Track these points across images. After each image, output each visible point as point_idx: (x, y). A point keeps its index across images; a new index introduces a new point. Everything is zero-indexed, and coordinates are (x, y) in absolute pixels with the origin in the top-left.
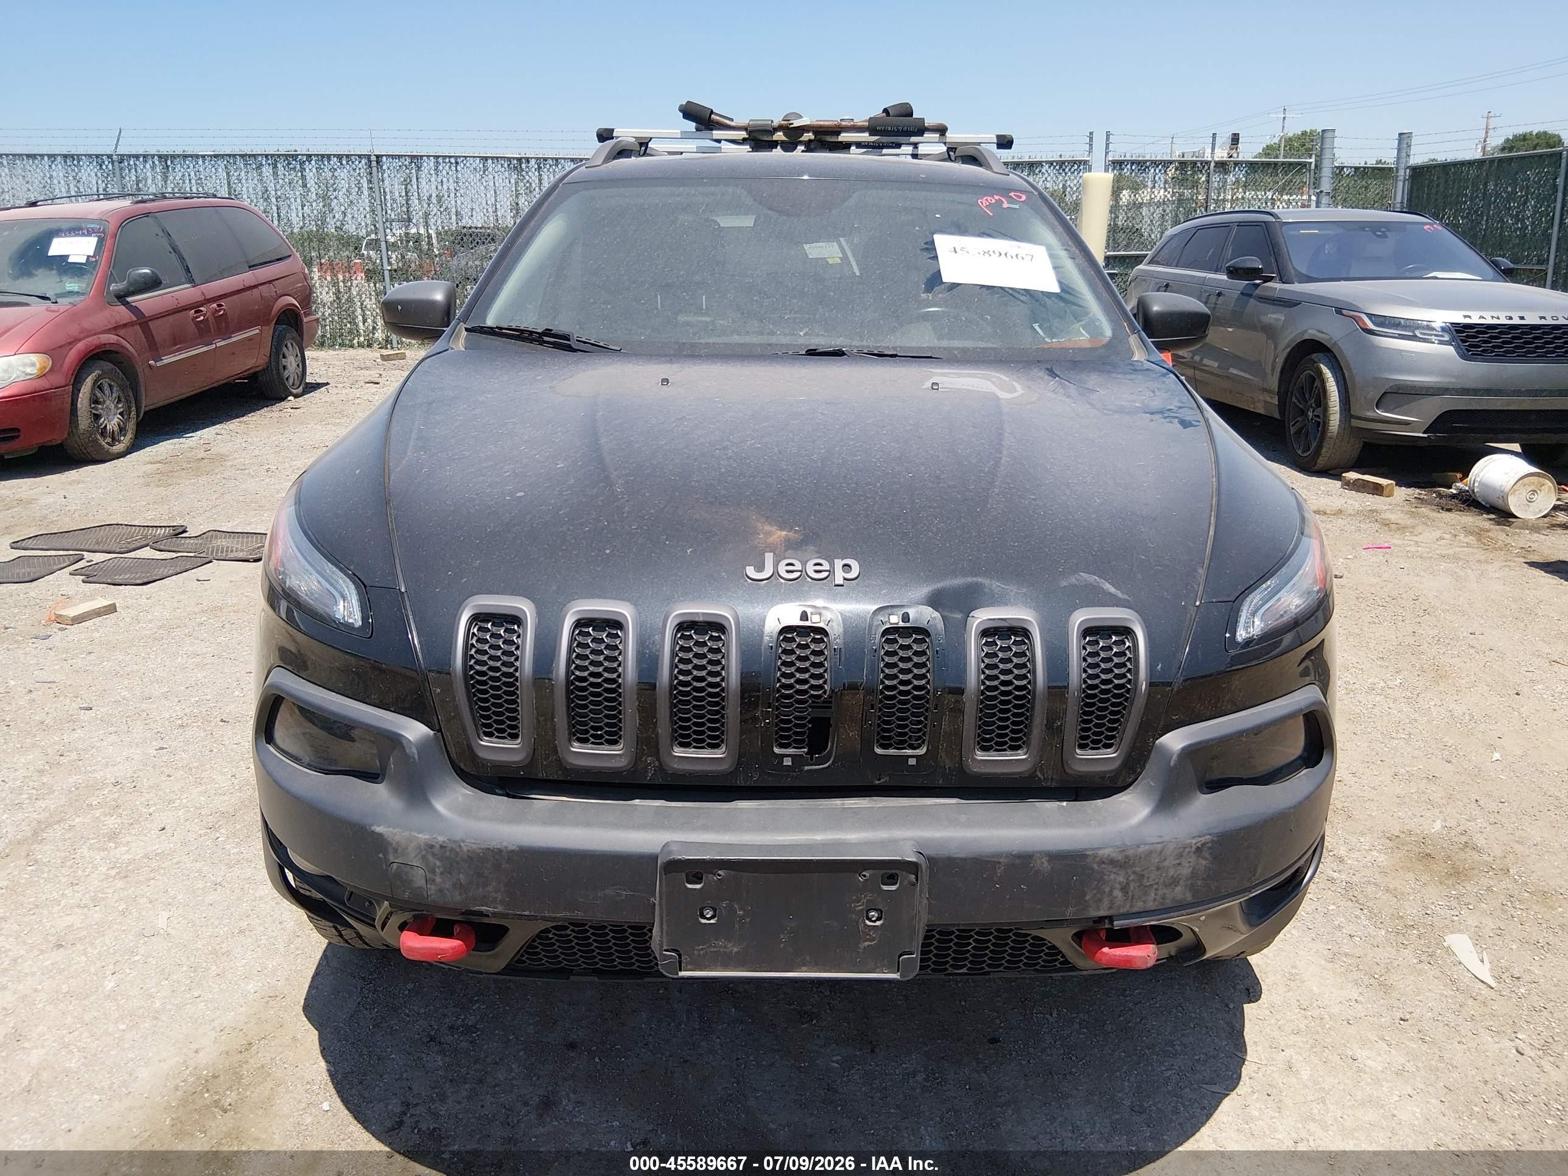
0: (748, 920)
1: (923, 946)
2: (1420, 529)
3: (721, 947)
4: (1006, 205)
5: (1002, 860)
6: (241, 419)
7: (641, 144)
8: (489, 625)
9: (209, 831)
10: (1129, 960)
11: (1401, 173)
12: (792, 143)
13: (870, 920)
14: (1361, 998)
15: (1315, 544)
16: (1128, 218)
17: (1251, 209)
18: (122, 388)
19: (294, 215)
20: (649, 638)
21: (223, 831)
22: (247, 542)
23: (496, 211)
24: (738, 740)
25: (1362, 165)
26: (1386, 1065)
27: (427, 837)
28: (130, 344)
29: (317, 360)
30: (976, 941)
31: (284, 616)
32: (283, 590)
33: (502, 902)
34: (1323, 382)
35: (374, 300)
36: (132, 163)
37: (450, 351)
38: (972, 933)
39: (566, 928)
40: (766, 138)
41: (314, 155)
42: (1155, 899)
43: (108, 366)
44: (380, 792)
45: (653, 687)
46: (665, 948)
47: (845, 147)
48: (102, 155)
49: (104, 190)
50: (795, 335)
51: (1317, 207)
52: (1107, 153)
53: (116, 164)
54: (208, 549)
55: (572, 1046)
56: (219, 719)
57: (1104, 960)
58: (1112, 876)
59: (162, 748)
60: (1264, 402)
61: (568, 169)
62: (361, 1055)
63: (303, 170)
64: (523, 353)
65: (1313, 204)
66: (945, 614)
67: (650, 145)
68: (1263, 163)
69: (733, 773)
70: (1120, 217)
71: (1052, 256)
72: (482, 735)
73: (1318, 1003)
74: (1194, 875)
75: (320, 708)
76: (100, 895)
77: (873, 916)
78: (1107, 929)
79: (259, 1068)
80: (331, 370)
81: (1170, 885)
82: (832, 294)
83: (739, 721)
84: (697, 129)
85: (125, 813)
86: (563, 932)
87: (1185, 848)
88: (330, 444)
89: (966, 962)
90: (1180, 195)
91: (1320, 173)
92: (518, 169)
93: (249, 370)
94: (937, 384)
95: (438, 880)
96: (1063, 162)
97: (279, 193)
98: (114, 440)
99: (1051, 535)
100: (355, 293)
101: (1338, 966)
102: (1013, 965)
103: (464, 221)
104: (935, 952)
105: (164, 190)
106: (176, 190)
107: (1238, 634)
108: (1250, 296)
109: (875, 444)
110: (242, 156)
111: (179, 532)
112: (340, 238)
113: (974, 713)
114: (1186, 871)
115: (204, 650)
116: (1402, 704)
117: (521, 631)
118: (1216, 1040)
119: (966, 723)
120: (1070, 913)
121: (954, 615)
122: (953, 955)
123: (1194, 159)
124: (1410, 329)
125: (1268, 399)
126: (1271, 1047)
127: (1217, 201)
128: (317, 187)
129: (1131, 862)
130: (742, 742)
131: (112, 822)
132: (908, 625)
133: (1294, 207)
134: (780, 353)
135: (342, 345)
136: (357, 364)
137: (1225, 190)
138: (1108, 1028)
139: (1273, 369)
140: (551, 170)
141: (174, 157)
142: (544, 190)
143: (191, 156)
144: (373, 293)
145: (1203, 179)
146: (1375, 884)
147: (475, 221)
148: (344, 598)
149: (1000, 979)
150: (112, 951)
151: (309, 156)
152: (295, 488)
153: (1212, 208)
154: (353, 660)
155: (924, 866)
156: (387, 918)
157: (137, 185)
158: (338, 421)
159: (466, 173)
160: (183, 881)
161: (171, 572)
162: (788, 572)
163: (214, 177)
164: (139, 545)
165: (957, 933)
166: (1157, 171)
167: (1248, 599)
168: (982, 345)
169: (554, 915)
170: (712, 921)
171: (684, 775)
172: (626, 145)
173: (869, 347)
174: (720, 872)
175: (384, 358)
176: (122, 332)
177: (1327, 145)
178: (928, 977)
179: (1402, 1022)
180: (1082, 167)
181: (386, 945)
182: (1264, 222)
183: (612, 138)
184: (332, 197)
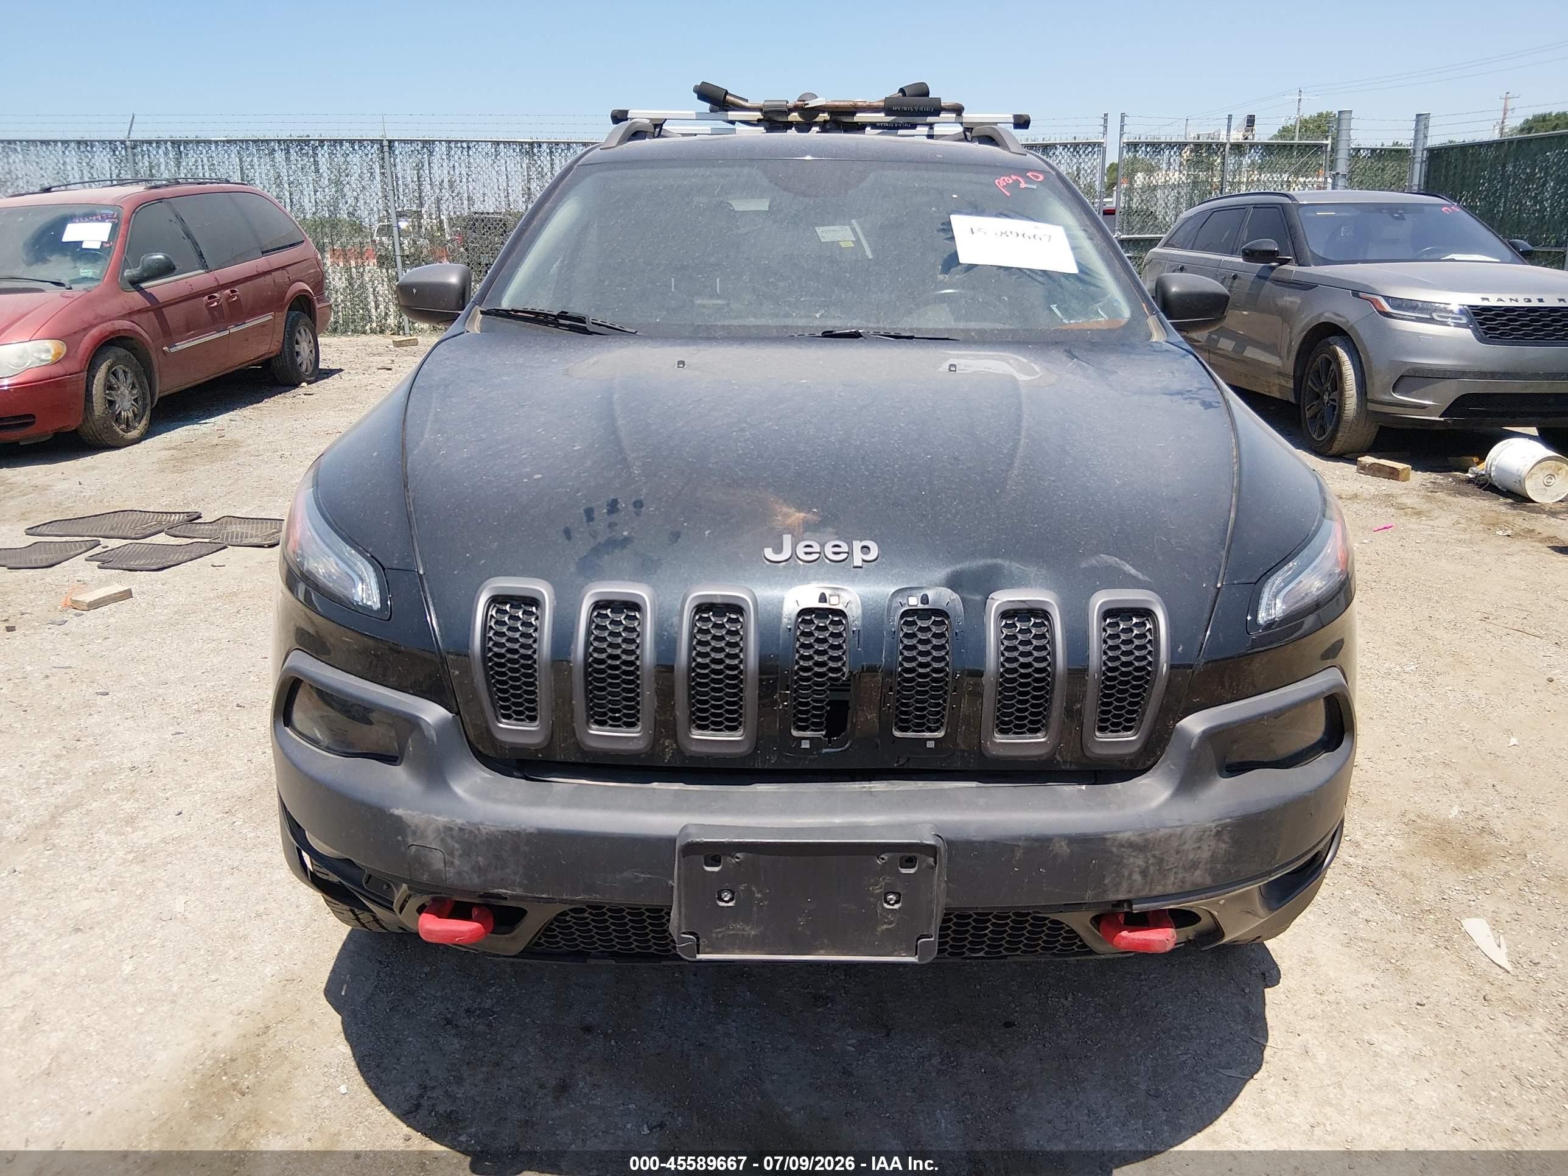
0: (766, 903)
1: (941, 929)
2: (1436, 513)
3: (739, 930)
4: (1023, 185)
5: (1020, 843)
6: (255, 405)
7: (656, 126)
8: (508, 607)
9: (225, 815)
10: (1147, 943)
11: (1419, 154)
12: (806, 124)
13: (889, 903)
14: (1377, 983)
15: (1336, 526)
16: (1142, 201)
17: (1267, 191)
18: (137, 375)
19: (306, 200)
20: (668, 620)
21: (240, 815)
22: (262, 528)
23: (507, 196)
24: (756, 723)
25: (1379, 146)
26: (1403, 1050)
27: (446, 819)
28: (144, 330)
29: (330, 346)
30: (993, 924)
31: (302, 598)
32: (301, 572)
33: (520, 885)
34: (1339, 365)
35: (386, 286)
36: (145, 148)
37: (466, 334)
38: (990, 917)
39: (583, 911)
40: (780, 119)
41: (327, 140)
42: (1174, 883)
43: (122, 352)
44: (399, 776)
45: (671, 669)
46: (684, 930)
47: (860, 127)
48: (116, 141)
49: (118, 176)
50: (811, 317)
51: (1333, 188)
52: (1121, 136)
53: (129, 150)
54: (223, 535)
55: (588, 1029)
56: (235, 704)
57: (1123, 944)
58: (1131, 860)
59: (179, 733)
60: (1280, 388)
61: (579, 153)
62: (379, 1039)
63: (315, 155)
64: (538, 335)
65: (1329, 186)
66: (965, 595)
67: (664, 127)
68: (1278, 145)
69: (752, 756)
70: (1135, 200)
71: (1070, 237)
72: (500, 717)
73: (1334, 988)
74: (1214, 858)
75: (338, 691)
76: (118, 879)
77: (891, 899)
78: (1126, 914)
79: (276, 1051)
80: (344, 356)
81: (1190, 868)
82: (848, 275)
83: (757, 704)
84: (712, 111)
85: (142, 797)
86: (580, 915)
87: (1205, 831)
88: (343, 430)
89: (984, 946)
90: (1195, 178)
91: (1336, 154)
92: (530, 154)
93: (262, 356)
94: (955, 366)
95: (457, 862)
96: (1077, 145)
97: (292, 179)
98: (129, 427)
99: (1071, 516)
100: (367, 279)
101: (1354, 951)
102: (1030, 949)
103: (476, 206)
104: (952, 935)
105: (178, 176)
106: (189, 176)
107: (1260, 616)
108: (1265, 278)
109: (893, 427)
110: (254, 141)
111: (193, 518)
112: (352, 225)
113: (993, 695)
114: (1205, 854)
115: (220, 636)
116: (1419, 689)
117: (538, 613)
118: (1232, 1025)
119: (985, 705)
120: (1089, 896)
121: (973, 597)
122: (970, 939)
123: (1210, 141)
124: (1426, 312)
125: (1284, 383)
126: (1287, 1031)
127: (1232, 184)
128: (329, 172)
129: (1151, 846)
130: (760, 724)
131: (129, 807)
132: (926, 607)
133: (1310, 189)
134: (796, 335)
135: (355, 331)
136: (369, 350)
137: (1240, 172)
138: (1124, 1012)
139: (1289, 352)
140: (563, 154)
141: (187, 142)
142: (556, 175)
143: (204, 142)
144: (386, 279)
145: (1219, 161)
146: (1391, 869)
147: (487, 206)
148: (362, 580)
149: (1015, 963)
150: (130, 935)
151: (322, 141)
152: (312, 470)
153: (1227, 191)
154: (371, 642)
155: (942, 849)
156: (405, 901)
157: (151, 171)
158: (351, 407)
159: (478, 158)
160: (200, 865)
161: (185, 558)
162: (806, 553)
163: (227, 162)
164: (154, 531)
165: (975, 916)
166: (1172, 153)
167: (1270, 581)
168: (1000, 326)
169: (572, 898)
170: (731, 904)
171: (700, 758)
172: (639, 126)
173: (885, 328)
174: (738, 855)
175: (398, 344)
176: (135, 318)
177: (1344, 127)
178: (944, 961)
179: (1418, 1007)
180: (1096, 149)
181: (402, 929)
182: (1281, 204)
183: (627, 119)
184: (344, 182)
